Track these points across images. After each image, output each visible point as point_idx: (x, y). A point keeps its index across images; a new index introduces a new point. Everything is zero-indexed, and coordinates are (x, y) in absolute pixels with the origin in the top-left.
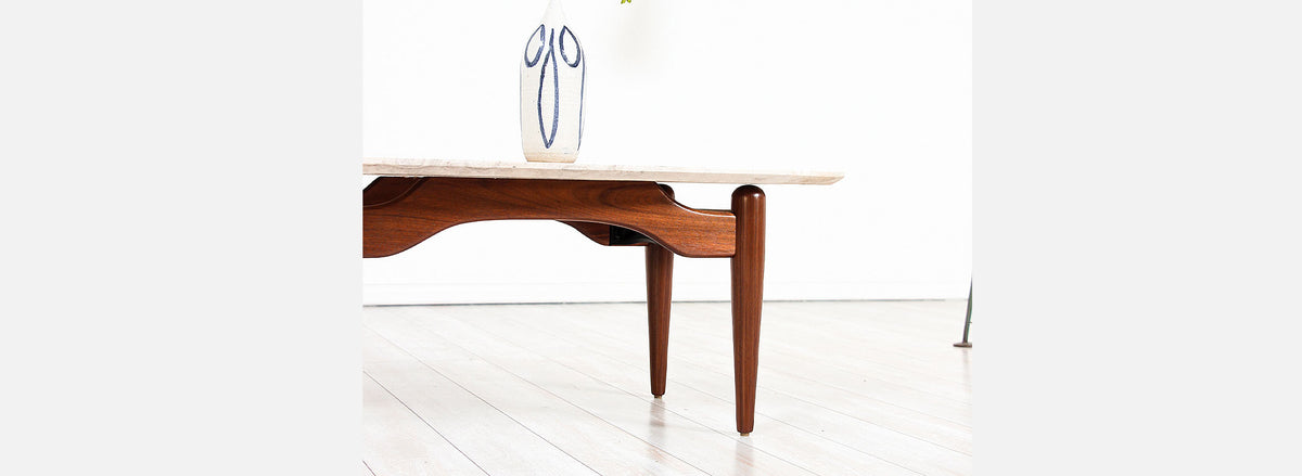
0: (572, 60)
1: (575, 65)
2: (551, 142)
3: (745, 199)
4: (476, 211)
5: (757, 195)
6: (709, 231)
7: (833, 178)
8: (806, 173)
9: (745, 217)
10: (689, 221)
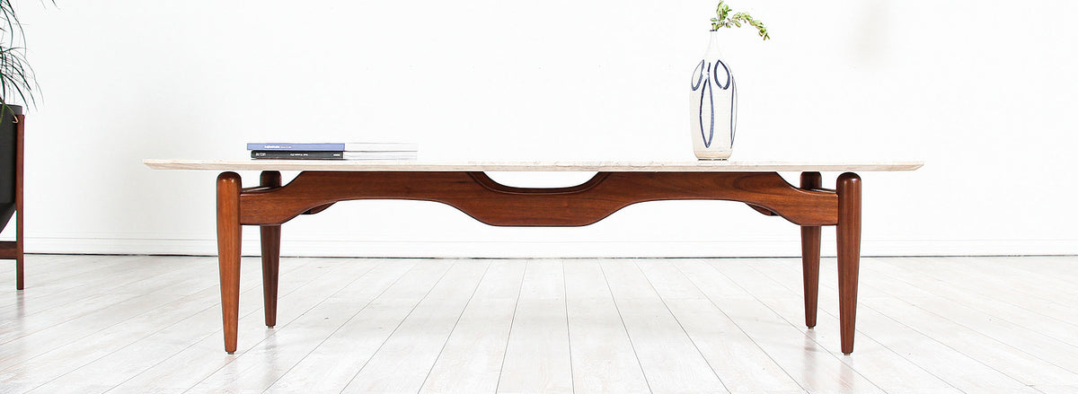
0: (724, 85)
1: (725, 88)
2: (709, 143)
3: (845, 182)
4: (645, 194)
5: (854, 180)
6: (816, 206)
7: (913, 166)
8: (890, 163)
9: (845, 196)
10: (801, 200)
